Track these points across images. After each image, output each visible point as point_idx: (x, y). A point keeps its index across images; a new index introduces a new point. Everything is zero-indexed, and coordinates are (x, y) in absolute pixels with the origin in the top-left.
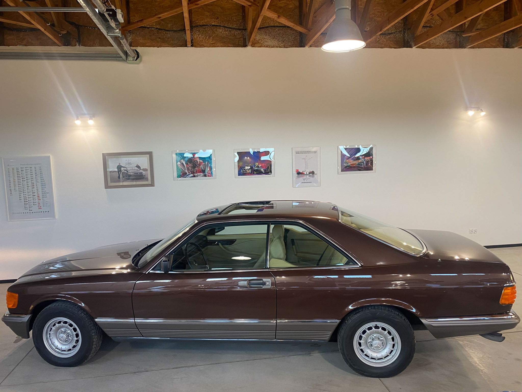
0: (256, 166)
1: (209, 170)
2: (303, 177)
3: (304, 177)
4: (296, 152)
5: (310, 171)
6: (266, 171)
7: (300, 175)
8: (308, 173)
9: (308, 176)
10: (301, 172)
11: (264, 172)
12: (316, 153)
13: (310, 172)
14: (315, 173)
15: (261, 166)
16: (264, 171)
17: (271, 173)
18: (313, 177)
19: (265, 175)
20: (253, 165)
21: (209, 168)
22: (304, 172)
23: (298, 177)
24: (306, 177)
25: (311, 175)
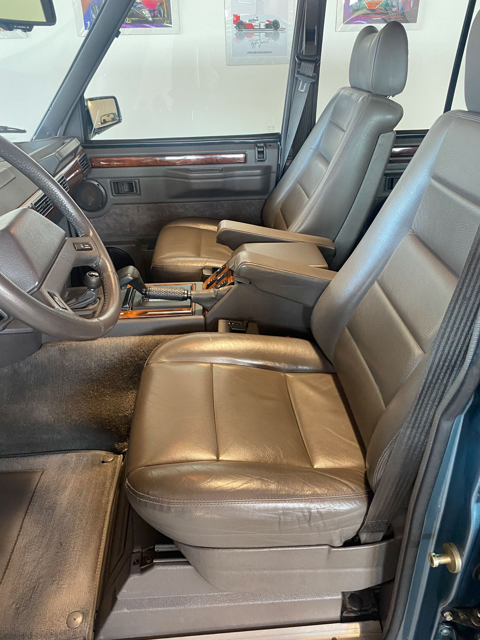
2: (250, 35)
3: (254, 37)
5: (268, 21)
6: (157, 17)
7: (244, 31)
8: (262, 26)
9: (263, 34)
10: (247, 22)
11: (150, 19)
13: (268, 23)
14: (281, 26)
15: (143, 1)
16: (152, 17)
17: (171, 23)
18: (276, 37)
19: (154, 29)
22: (253, 24)
23: (239, 37)
24: (257, 38)
25: (271, 31)
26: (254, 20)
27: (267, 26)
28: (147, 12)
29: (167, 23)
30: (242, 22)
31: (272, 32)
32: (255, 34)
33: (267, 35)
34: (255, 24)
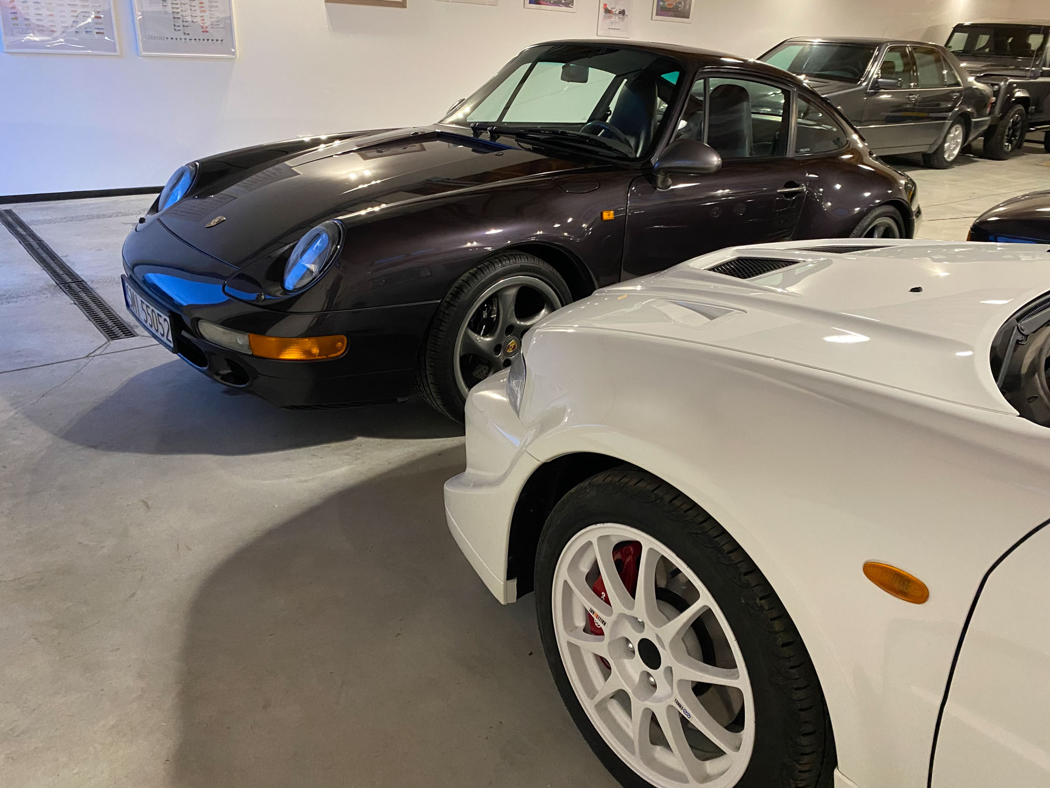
2: (610, 17)
3: (612, 19)
5: (620, 9)
7: (608, 14)
8: (617, 13)
9: (617, 18)
13: (620, 11)
14: (626, 13)
17: (573, 5)
18: (623, 19)
19: (564, 8)
23: (605, 18)
24: (614, 19)
25: (621, 16)
26: (614, 8)
27: (620, 13)
29: (571, 5)
30: (607, 9)
32: (614, 17)
33: (619, 18)
34: (614, 10)
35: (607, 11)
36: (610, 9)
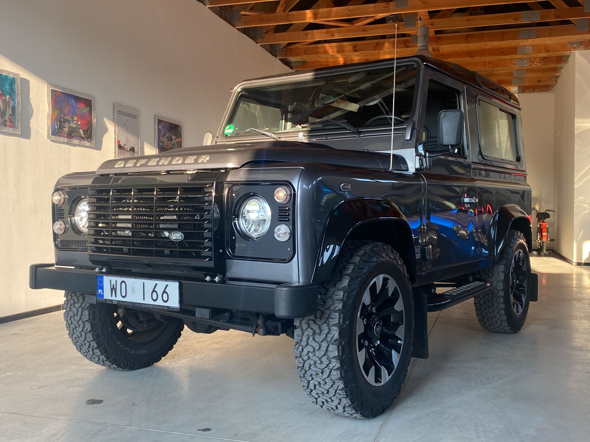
0: (74, 122)
1: (11, 113)
2: (123, 154)
4: (118, 111)
6: (86, 135)
7: (122, 151)
8: (128, 149)
9: (129, 154)
11: (83, 136)
12: (136, 118)
13: (130, 147)
14: (135, 151)
15: (81, 124)
16: (84, 135)
19: (84, 142)
20: (71, 119)
21: (11, 108)
23: (119, 153)
25: (131, 152)
26: (126, 145)
27: (130, 149)
28: (82, 131)
29: (90, 140)
30: (121, 145)
31: (132, 154)
32: (126, 153)
34: (126, 147)
35: (120, 147)
36: (122, 145)
